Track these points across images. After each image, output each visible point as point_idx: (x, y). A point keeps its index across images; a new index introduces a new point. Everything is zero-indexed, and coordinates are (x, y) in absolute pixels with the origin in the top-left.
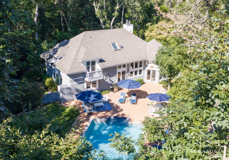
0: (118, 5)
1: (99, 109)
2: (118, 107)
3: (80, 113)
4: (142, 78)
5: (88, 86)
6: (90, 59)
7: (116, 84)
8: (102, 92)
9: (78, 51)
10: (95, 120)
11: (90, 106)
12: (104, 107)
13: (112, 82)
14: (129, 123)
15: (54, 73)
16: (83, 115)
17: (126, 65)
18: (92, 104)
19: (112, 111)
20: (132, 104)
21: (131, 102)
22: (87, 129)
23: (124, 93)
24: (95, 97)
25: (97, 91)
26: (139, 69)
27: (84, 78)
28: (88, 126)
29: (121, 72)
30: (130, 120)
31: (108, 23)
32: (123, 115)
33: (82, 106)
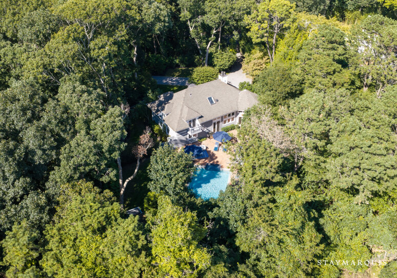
1: (200, 157)
2: (213, 155)
4: (234, 123)
6: (192, 118)
7: (212, 133)
8: (200, 139)
10: (198, 166)
12: (203, 156)
13: (209, 130)
14: (221, 169)
19: (209, 159)
21: (223, 150)
25: (197, 140)
27: (187, 132)
29: (216, 122)
32: (217, 162)
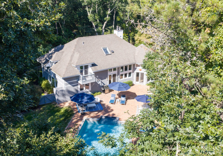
0: (109, 10)
1: (91, 110)
2: (108, 107)
3: (74, 113)
4: (131, 80)
5: (82, 88)
6: (84, 63)
7: (108, 86)
8: (94, 93)
9: (72, 56)
10: (88, 119)
11: (84, 107)
12: (96, 108)
13: (104, 84)
14: (119, 122)
15: (50, 76)
16: (77, 115)
17: (117, 69)
18: (85, 105)
19: (103, 111)
20: (122, 104)
21: (121, 103)
22: (81, 128)
23: (115, 95)
24: (88, 99)
25: (90, 93)
26: (128, 71)
27: (77, 81)
28: (82, 125)
29: (112, 75)
30: (119, 119)
31: (100, 27)
32: (114, 114)
33: (75, 107)
